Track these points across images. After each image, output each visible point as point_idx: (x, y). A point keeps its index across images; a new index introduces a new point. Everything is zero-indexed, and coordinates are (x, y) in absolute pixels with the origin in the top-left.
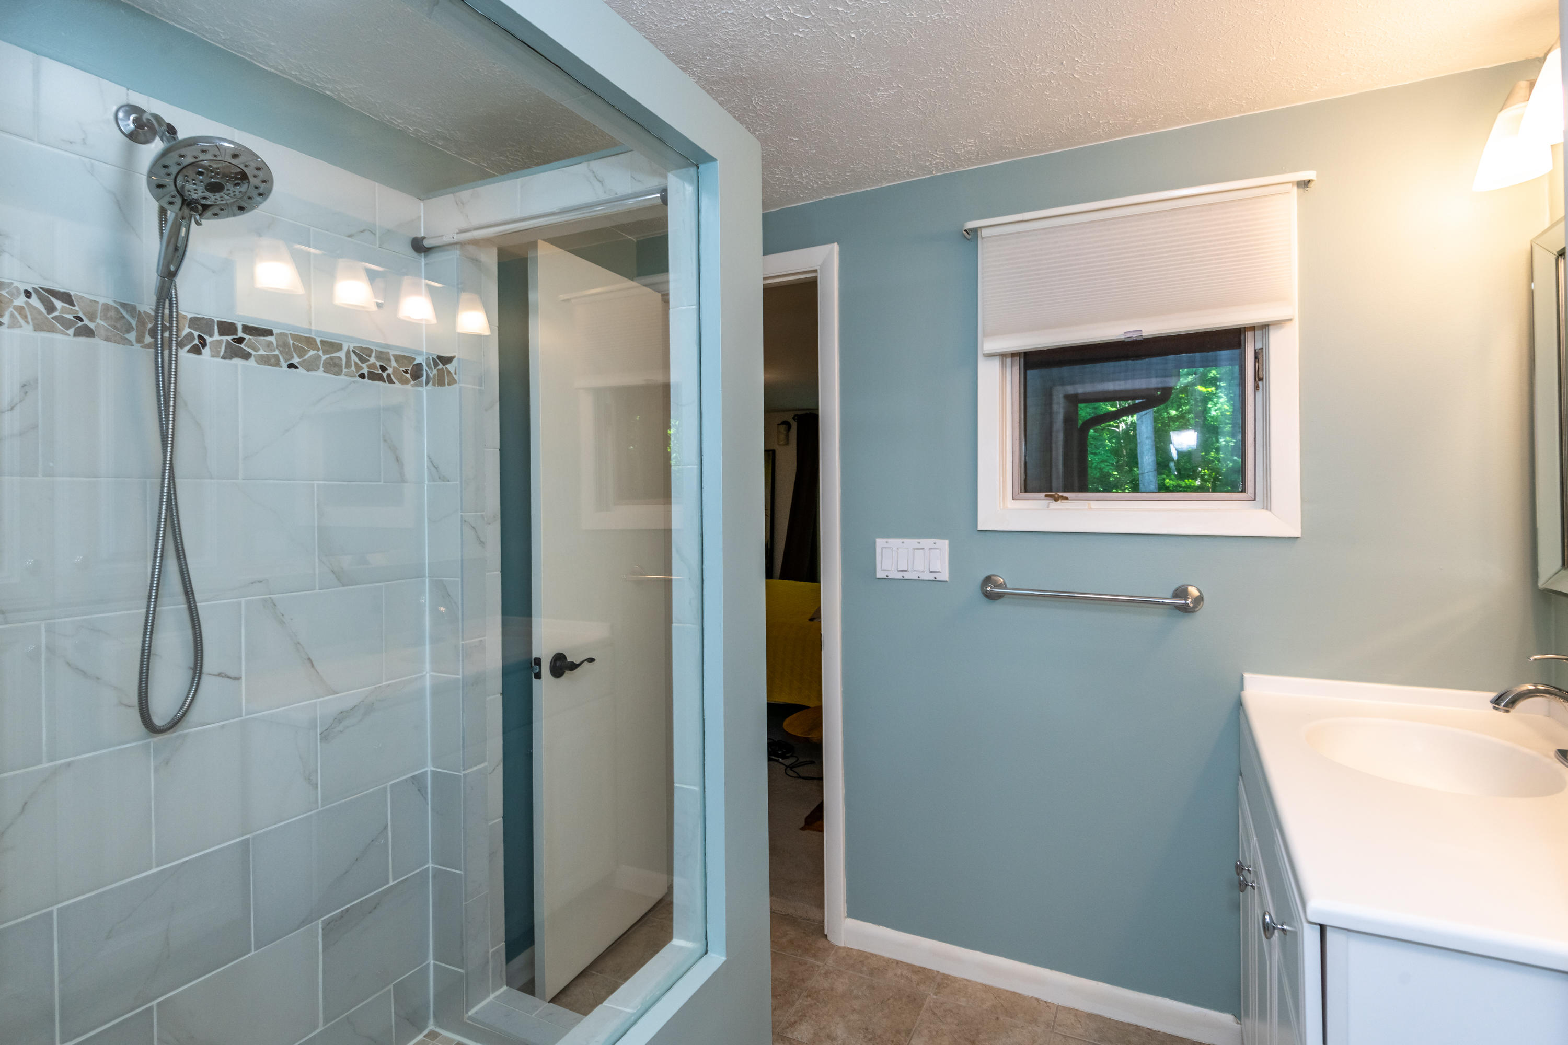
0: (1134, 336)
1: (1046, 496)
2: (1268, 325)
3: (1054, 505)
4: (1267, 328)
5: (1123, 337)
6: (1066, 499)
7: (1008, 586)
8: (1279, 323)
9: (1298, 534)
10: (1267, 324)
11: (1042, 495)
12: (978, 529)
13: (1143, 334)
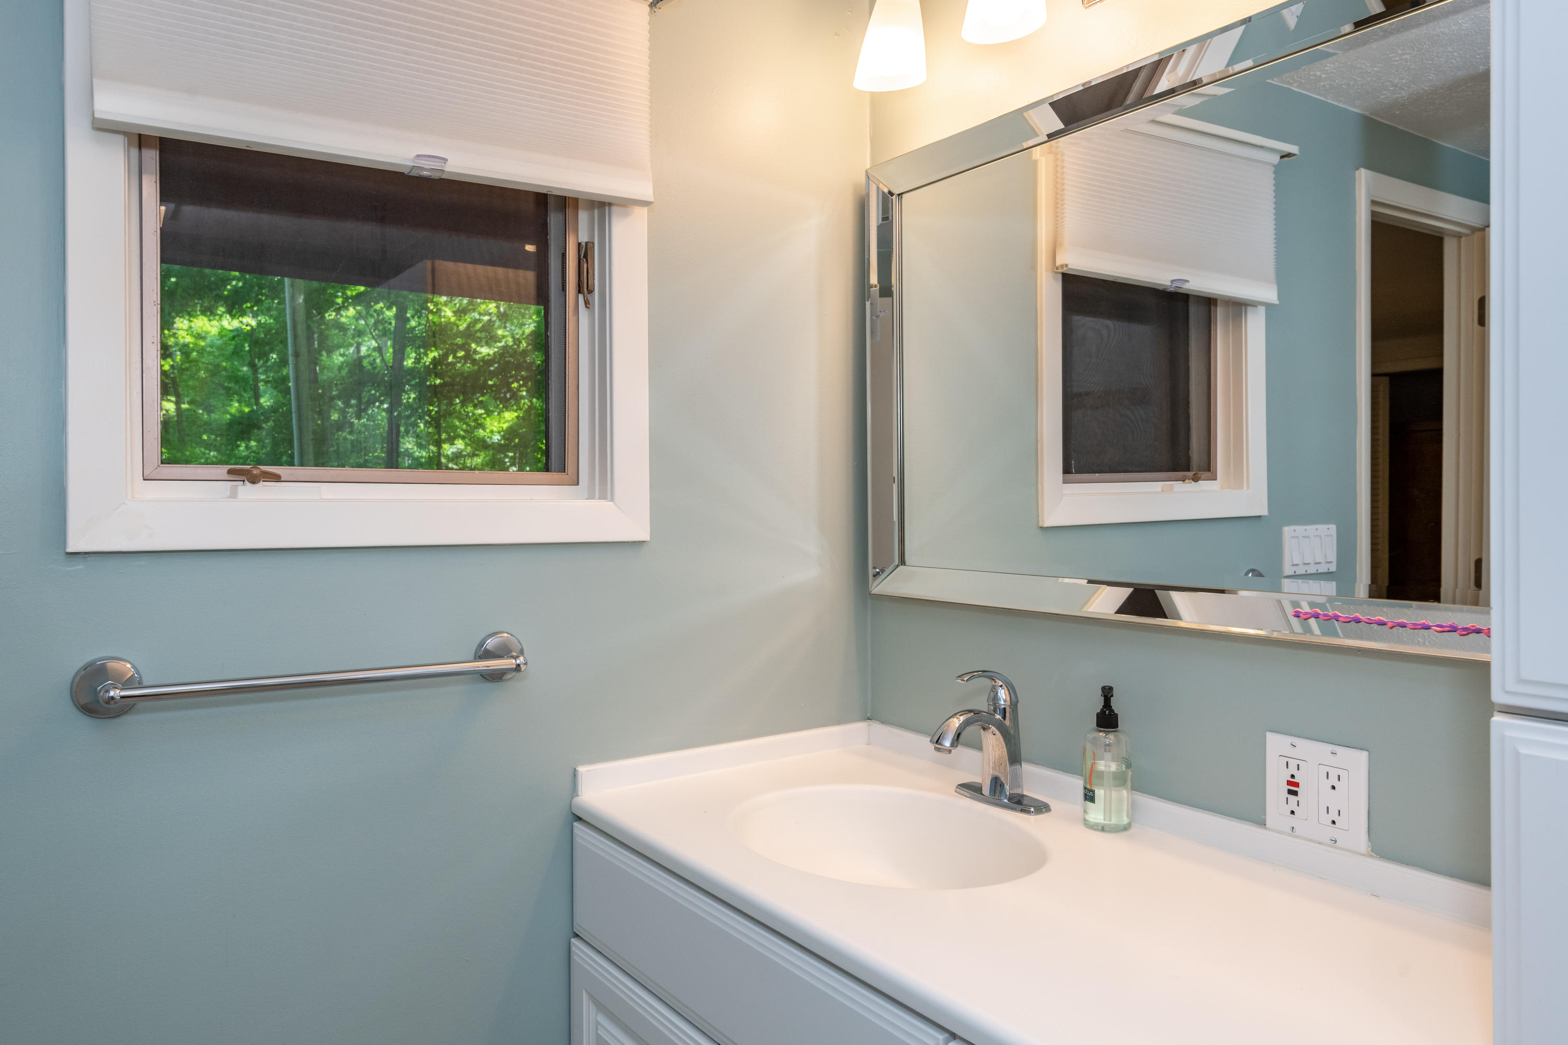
0: (427, 168)
1: (230, 472)
2: (610, 204)
3: (247, 491)
4: (607, 208)
5: (411, 164)
6: (277, 478)
7: (145, 683)
8: (627, 203)
9: (644, 535)
10: (607, 201)
11: (222, 471)
12: (69, 550)
13: (448, 168)
